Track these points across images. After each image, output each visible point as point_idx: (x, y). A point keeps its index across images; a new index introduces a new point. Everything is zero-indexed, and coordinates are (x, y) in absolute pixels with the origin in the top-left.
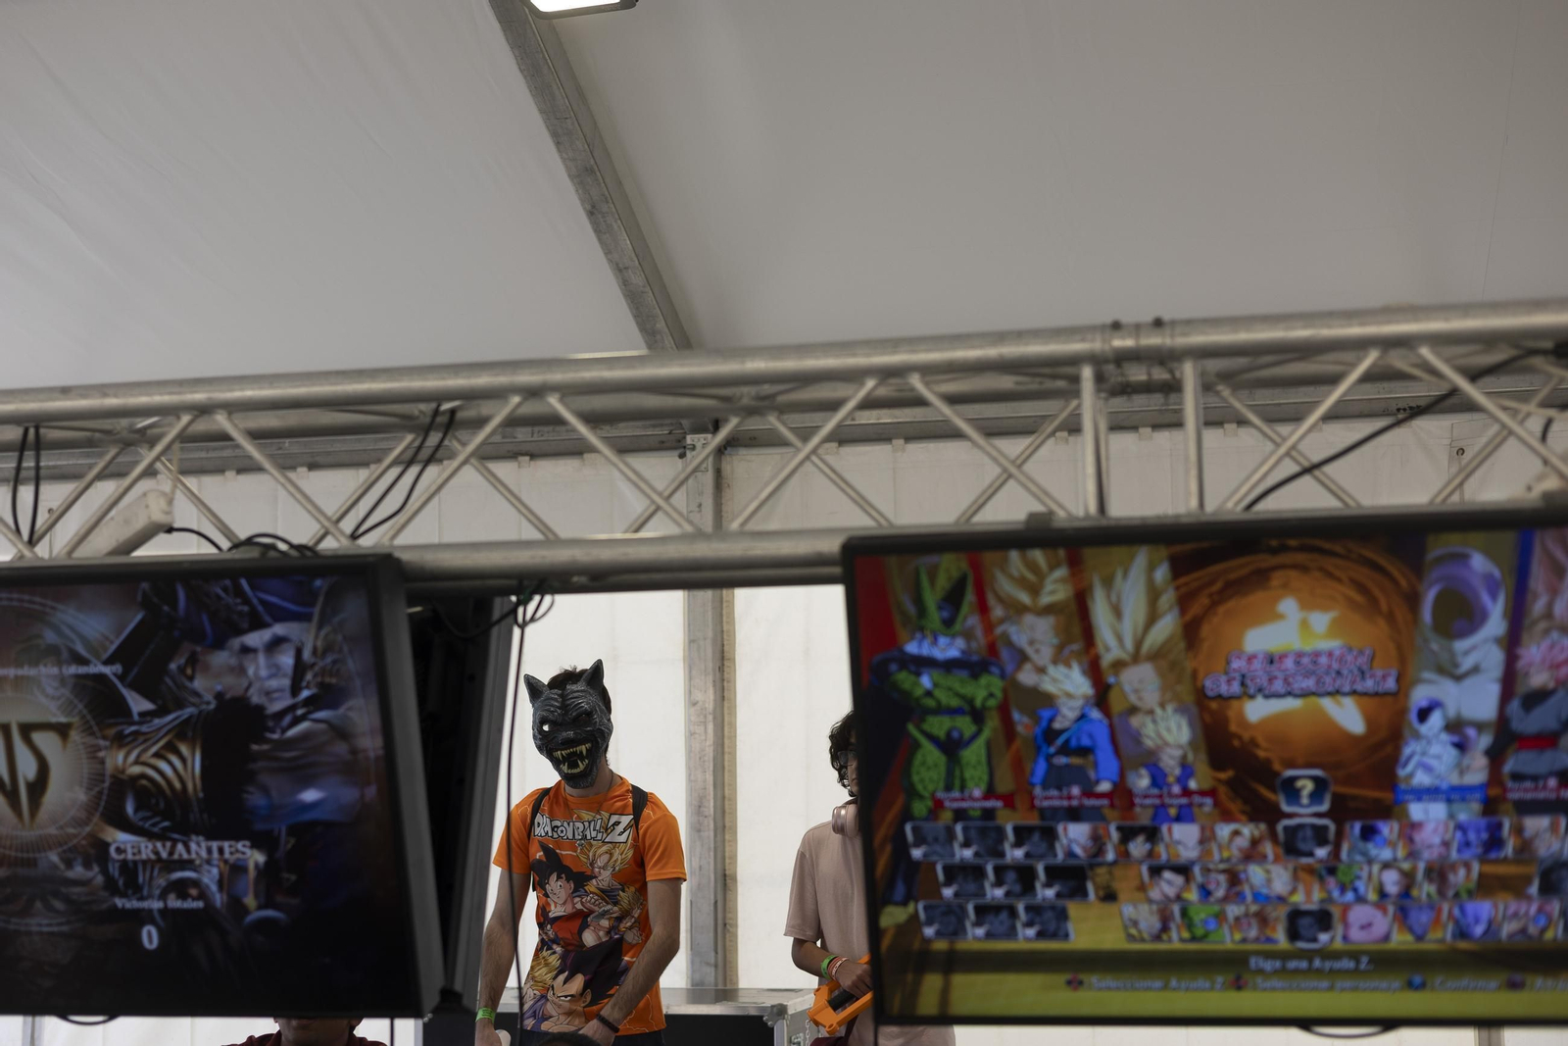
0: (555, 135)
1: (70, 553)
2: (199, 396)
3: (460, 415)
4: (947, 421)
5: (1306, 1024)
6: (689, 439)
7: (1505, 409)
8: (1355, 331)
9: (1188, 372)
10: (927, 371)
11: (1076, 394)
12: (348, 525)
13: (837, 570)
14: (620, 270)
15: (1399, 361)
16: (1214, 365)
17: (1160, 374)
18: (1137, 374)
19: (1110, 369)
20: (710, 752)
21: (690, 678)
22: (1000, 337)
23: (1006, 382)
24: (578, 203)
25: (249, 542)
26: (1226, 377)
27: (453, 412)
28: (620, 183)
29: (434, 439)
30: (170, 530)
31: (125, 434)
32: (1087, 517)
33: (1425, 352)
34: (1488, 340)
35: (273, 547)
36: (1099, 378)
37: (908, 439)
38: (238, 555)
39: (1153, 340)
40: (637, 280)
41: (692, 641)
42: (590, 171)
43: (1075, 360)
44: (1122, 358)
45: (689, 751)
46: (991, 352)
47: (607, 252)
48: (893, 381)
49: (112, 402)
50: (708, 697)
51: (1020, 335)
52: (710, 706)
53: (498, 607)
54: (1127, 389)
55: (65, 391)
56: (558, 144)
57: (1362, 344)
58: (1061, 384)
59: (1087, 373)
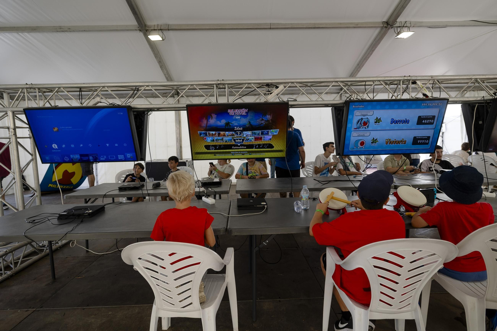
0: (155, 57)
1: (87, 105)
2: (103, 85)
3: (139, 89)
4: (203, 95)
5: (239, 159)
6: (175, 96)
7: (261, 92)
8: (245, 82)
9: (226, 86)
10: (196, 85)
11: (213, 89)
12: (125, 103)
13: (186, 109)
14: (165, 75)
15: (250, 86)
16: (230, 86)
17: (224, 87)
18: (221, 87)
19: (218, 85)
20: (178, 132)
21: (176, 124)
22: (205, 81)
23: (206, 87)
24: (159, 66)
25: (111, 104)
26: (231, 87)
27: (138, 88)
28: (164, 64)
29: (136, 92)
30: (101, 102)
31: (94, 90)
32: (215, 103)
33: (252, 84)
34: (259, 84)
35: (115, 105)
36: (217, 87)
37: (200, 97)
38: (110, 105)
39: (222, 82)
40: (167, 76)
41: (176, 120)
42: (160, 62)
43: (213, 84)
44: (219, 84)
45: (176, 133)
46: (204, 83)
47: (163, 72)
48: (192, 86)
49: (91, 85)
50: (178, 126)
51: (207, 81)
52: (178, 127)
53: (146, 113)
54: (220, 88)
55: (84, 84)
56: (156, 58)
57: (246, 83)
58: (212, 87)
59: (215, 86)
